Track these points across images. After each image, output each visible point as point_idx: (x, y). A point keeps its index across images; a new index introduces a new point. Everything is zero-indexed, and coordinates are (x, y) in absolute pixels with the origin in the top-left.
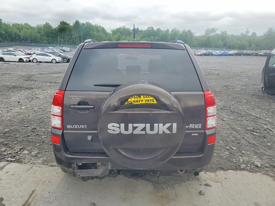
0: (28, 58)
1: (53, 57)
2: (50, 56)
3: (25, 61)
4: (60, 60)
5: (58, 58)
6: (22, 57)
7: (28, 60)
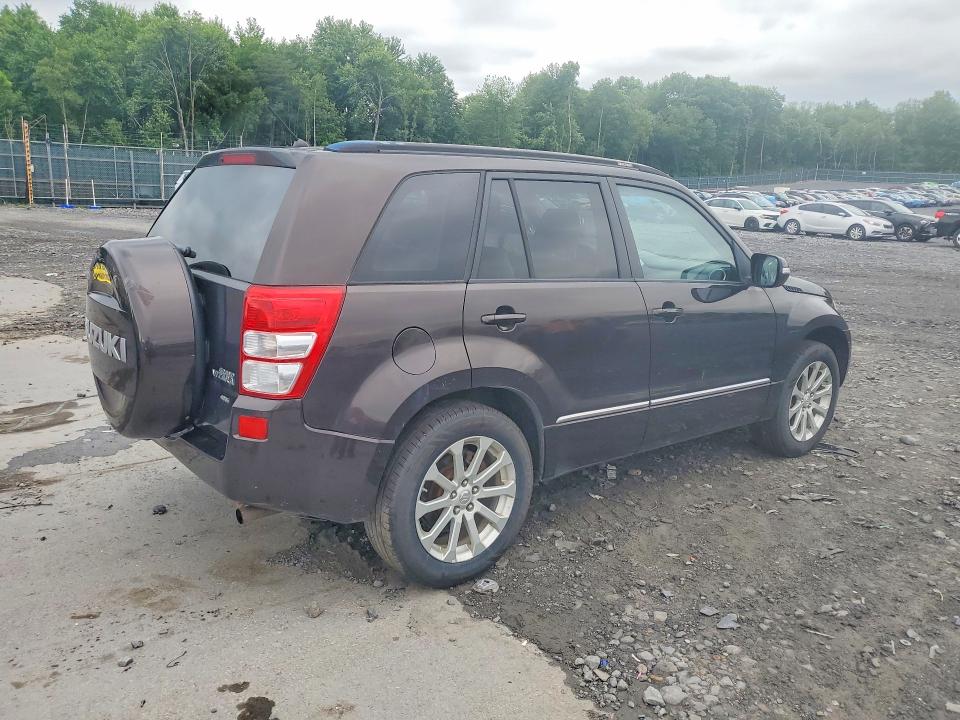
0: (775, 218)
1: (857, 216)
2: (847, 215)
3: (761, 226)
4: (881, 228)
5: (875, 224)
6: (758, 214)
7: (773, 222)
